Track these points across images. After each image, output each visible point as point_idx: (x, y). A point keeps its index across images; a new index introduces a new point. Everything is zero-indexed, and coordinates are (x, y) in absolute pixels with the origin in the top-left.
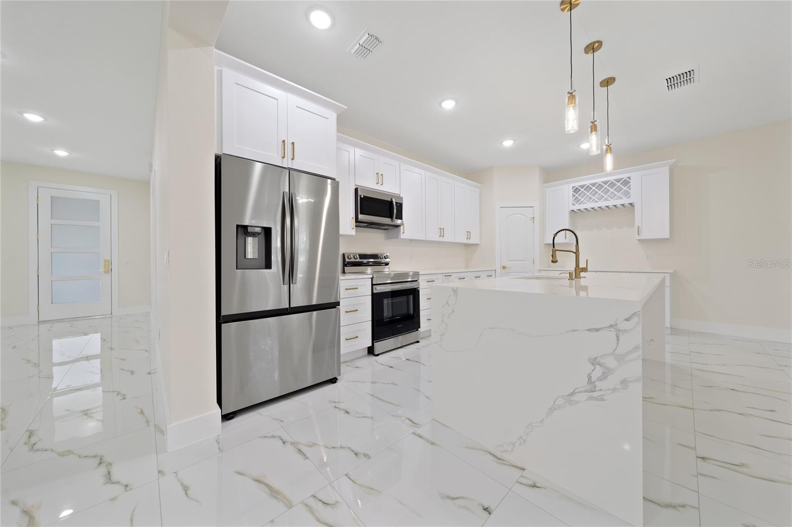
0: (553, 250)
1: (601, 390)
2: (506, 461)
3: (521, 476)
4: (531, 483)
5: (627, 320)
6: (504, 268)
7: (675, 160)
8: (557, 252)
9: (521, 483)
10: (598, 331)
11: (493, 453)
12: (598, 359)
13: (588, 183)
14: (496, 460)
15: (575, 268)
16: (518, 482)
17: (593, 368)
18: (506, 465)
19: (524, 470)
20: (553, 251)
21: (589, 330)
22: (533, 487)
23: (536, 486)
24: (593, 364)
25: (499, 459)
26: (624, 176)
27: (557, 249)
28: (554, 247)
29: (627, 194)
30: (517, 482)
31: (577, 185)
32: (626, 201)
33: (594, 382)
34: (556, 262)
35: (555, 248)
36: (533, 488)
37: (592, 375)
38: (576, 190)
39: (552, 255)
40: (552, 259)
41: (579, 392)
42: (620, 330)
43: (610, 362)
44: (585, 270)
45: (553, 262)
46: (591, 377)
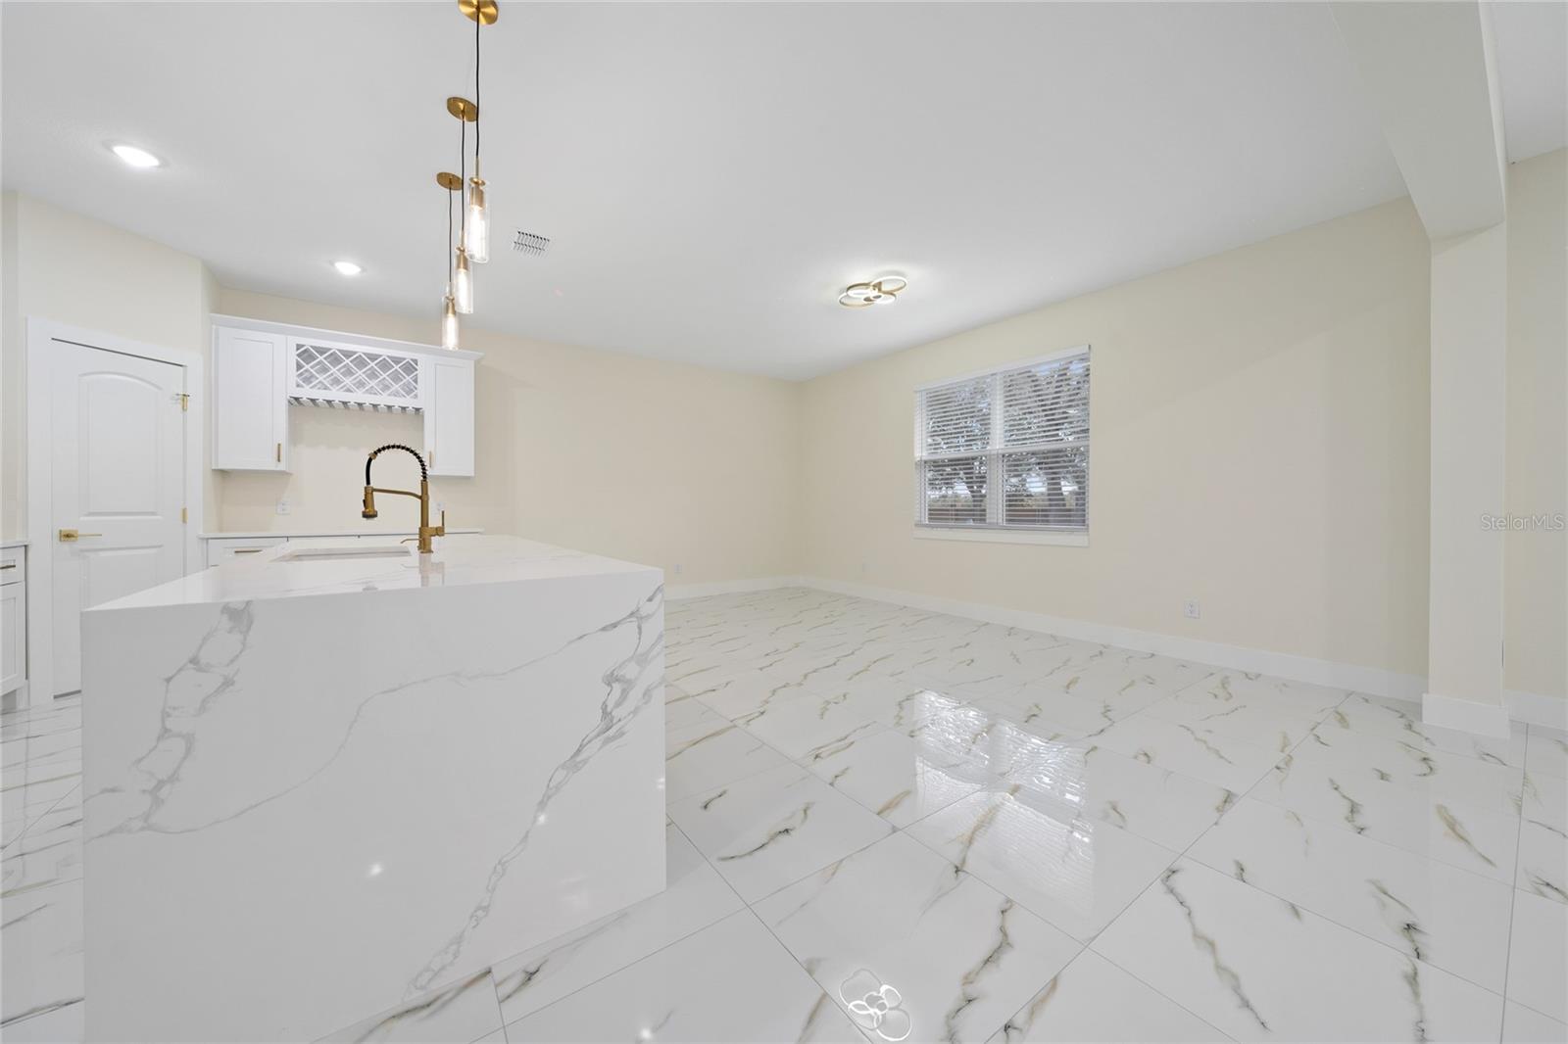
0: (366, 488)
1: (620, 720)
2: (443, 995)
3: (497, 986)
4: (521, 977)
5: (650, 600)
6: (68, 536)
7: (482, 354)
8: (374, 493)
9: (509, 997)
10: (615, 627)
11: (401, 1009)
12: (615, 673)
13: (335, 346)
14: (425, 1013)
15: (420, 529)
16: (503, 1001)
17: (609, 689)
18: (451, 999)
19: (489, 972)
20: (366, 491)
21: (604, 629)
22: (529, 979)
23: (533, 974)
24: (609, 684)
25: (428, 1005)
26: (408, 355)
27: (375, 487)
28: (368, 482)
29: (409, 390)
30: (500, 1002)
31: (309, 342)
32: (409, 402)
33: (611, 713)
34: (375, 516)
35: (372, 485)
36: (531, 983)
37: (608, 703)
38: (306, 355)
39: (364, 501)
40: (363, 509)
41: (589, 742)
42: (642, 618)
43: (631, 671)
44: (439, 531)
45: (366, 515)
46: (606, 706)
